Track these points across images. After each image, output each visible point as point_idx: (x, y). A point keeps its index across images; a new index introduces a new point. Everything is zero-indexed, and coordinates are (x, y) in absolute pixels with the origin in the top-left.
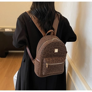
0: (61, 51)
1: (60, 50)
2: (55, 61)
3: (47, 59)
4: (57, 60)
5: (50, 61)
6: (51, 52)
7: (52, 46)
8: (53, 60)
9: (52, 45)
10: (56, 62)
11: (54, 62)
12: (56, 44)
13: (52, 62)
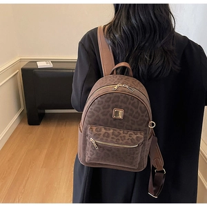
0: (131, 118)
1: (130, 115)
2: (112, 138)
3: (94, 128)
4: (117, 136)
5: (99, 135)
6: (106, 115)
7: (108, 102)
8: (106, 135)
9: (110, 98)
10: (114, 140)
11: (110, 139)
12: (119, 97)
13: (105, 138)
